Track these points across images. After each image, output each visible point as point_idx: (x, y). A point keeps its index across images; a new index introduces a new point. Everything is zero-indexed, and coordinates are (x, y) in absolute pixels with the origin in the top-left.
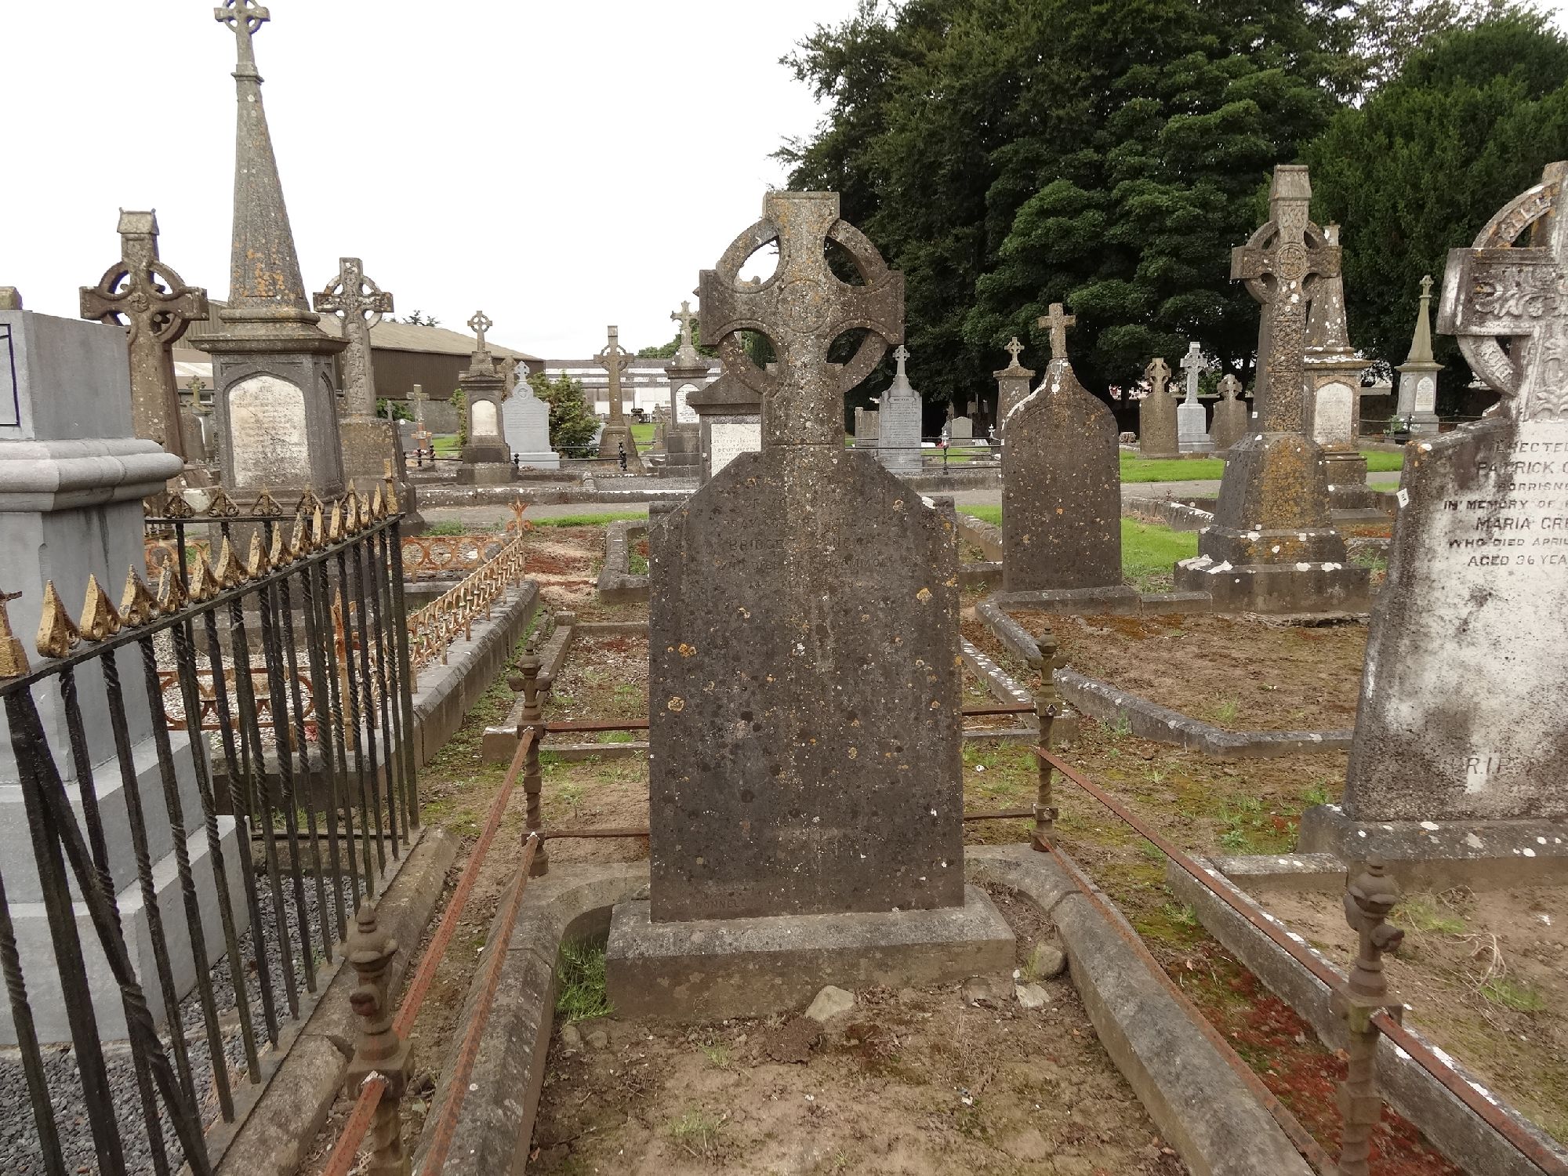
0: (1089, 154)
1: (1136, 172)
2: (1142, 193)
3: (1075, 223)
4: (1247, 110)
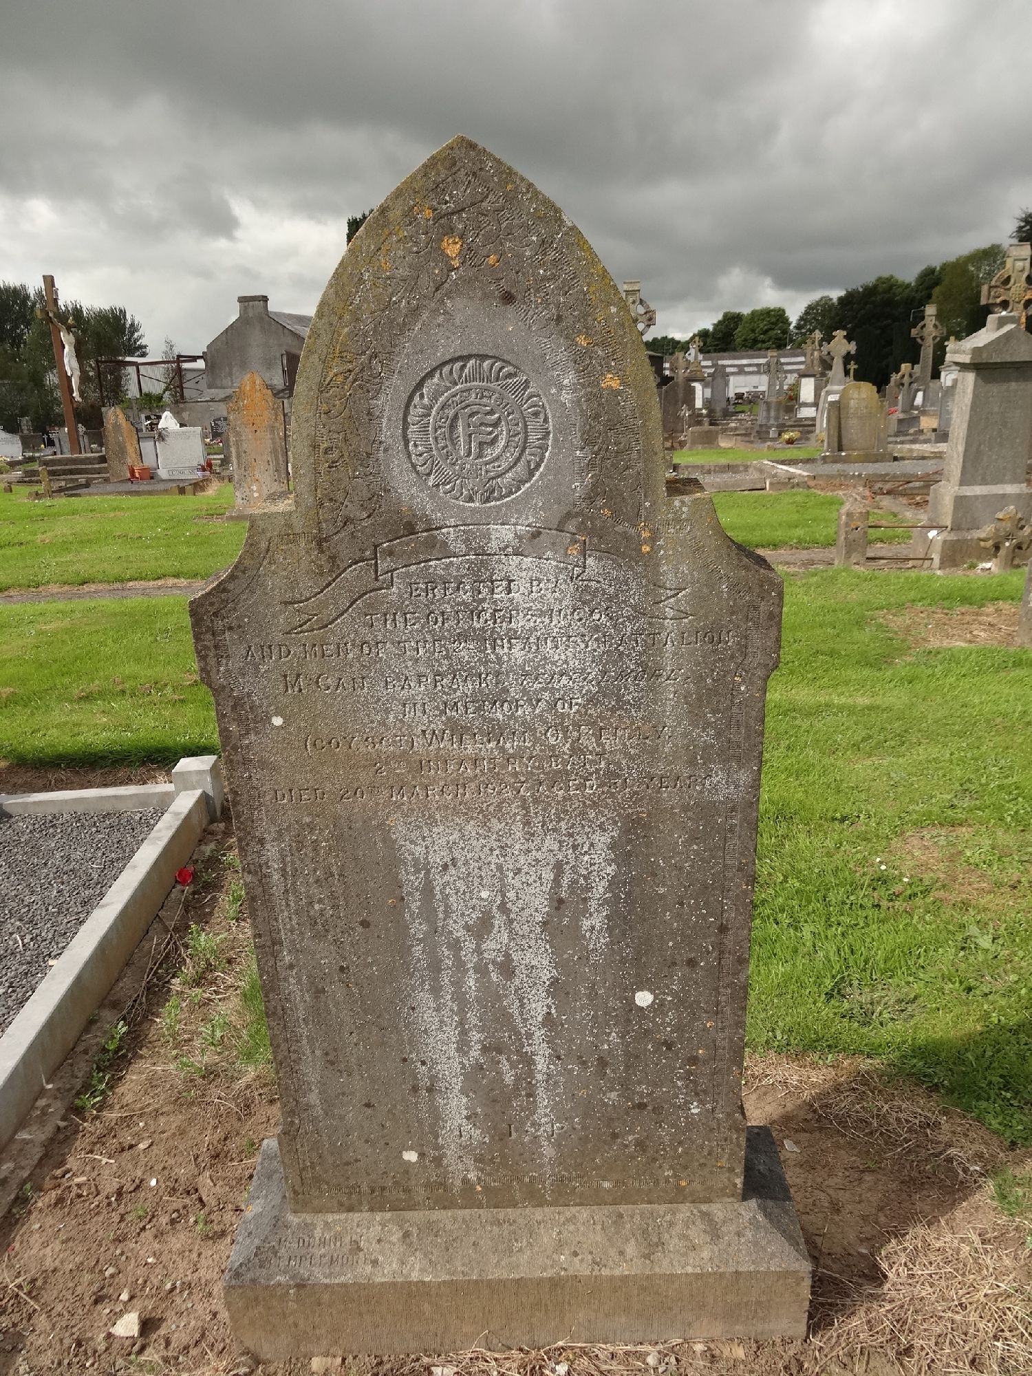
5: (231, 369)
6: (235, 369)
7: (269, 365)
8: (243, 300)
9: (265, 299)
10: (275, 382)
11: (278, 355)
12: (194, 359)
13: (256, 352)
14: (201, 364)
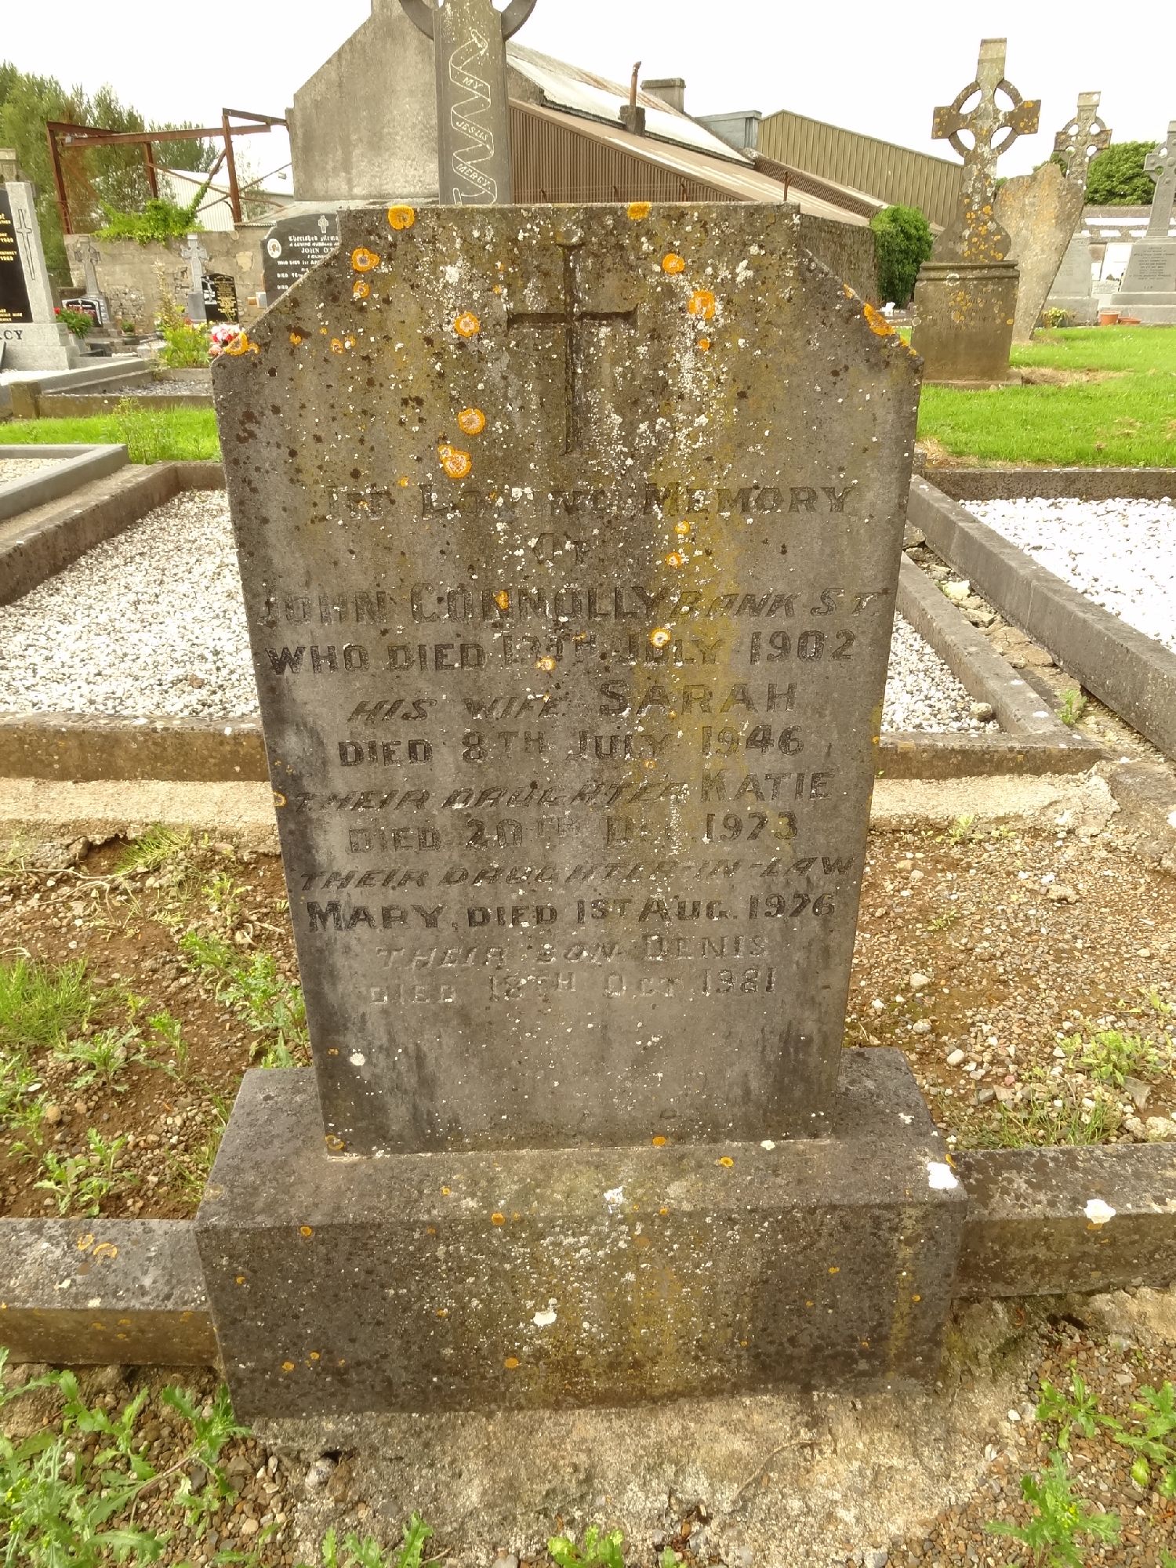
5: (347, 157)
6: (356, 154)
12: (263, 123)
13: (402, 110)
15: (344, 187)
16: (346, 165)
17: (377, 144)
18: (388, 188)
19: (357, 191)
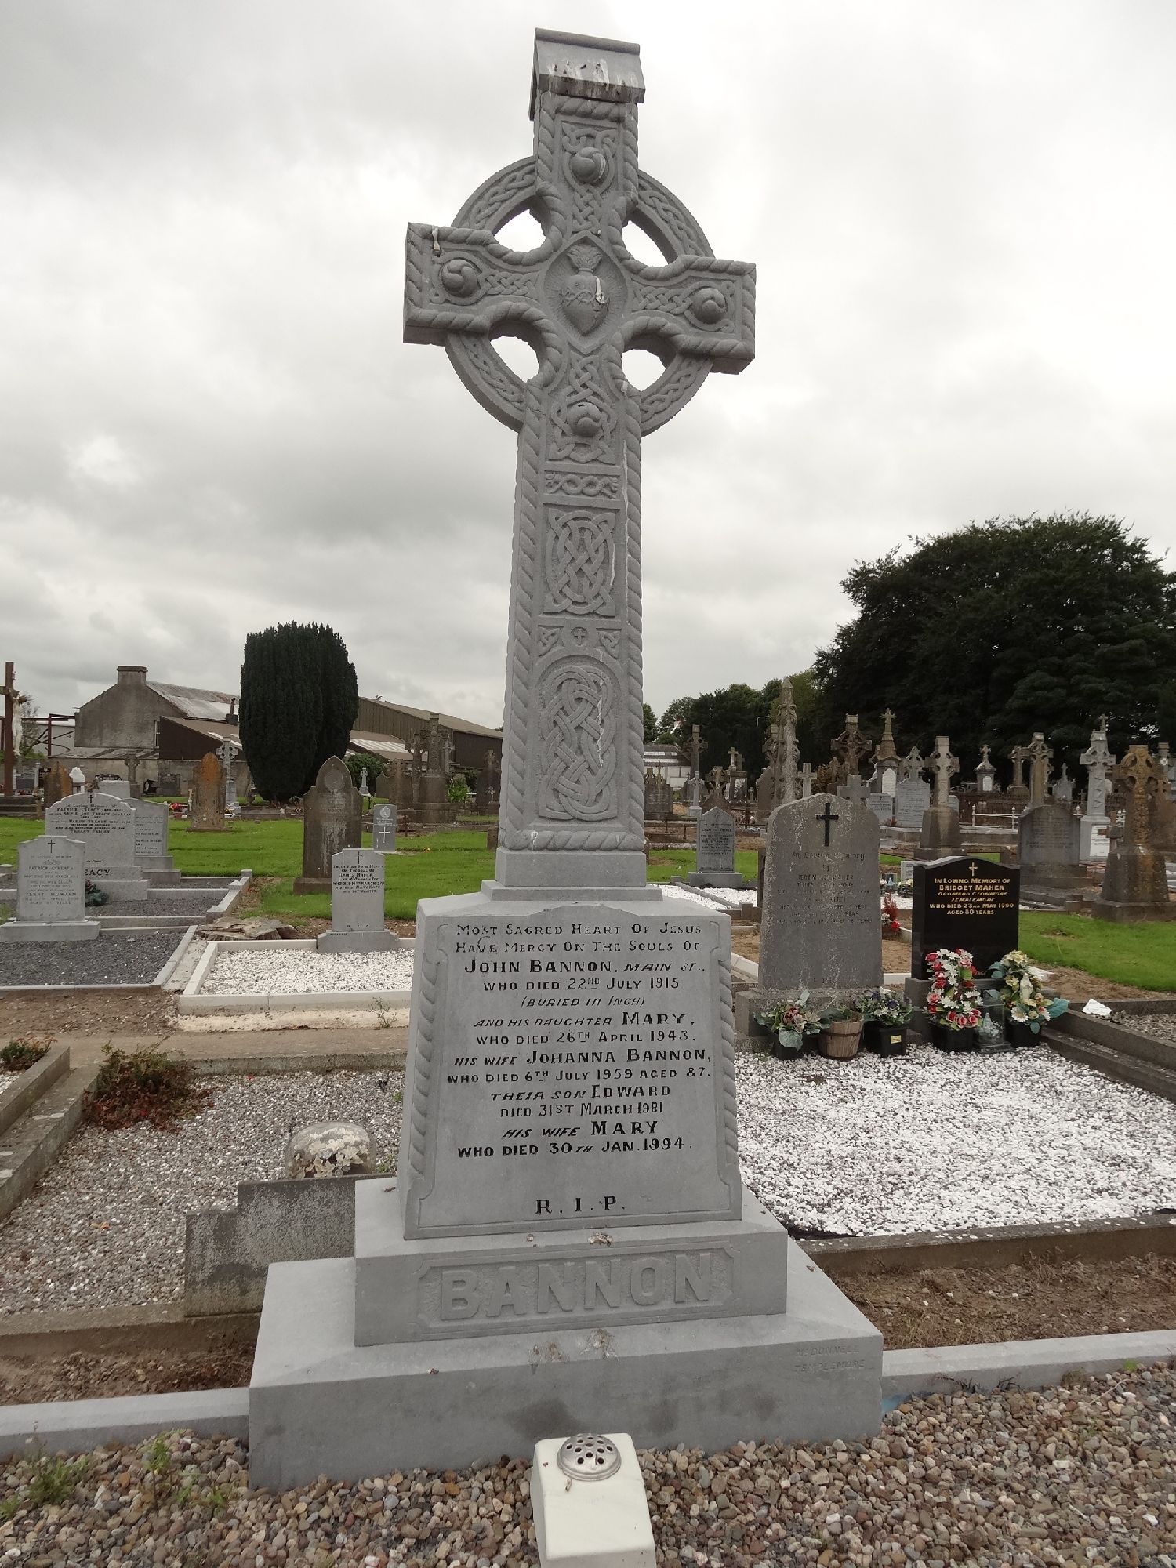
0: (1056, 660)
1: (1083, 671)
2: (1088, 682)
3: (1050, 695)
4: (1141, 645)
5: (101, 731)
6: (105, 731)
7: (141, 728)
8: (121, 669)
9: (143, 670)
10: (145, 745)
11: (151, 721)
12: (65, 718)
13: (129, 717)
14: (72, 722)
15: (99, 743)
16: (101, 735)
17: (115, 728)
18: (117, 744)
19: (104, 744)
